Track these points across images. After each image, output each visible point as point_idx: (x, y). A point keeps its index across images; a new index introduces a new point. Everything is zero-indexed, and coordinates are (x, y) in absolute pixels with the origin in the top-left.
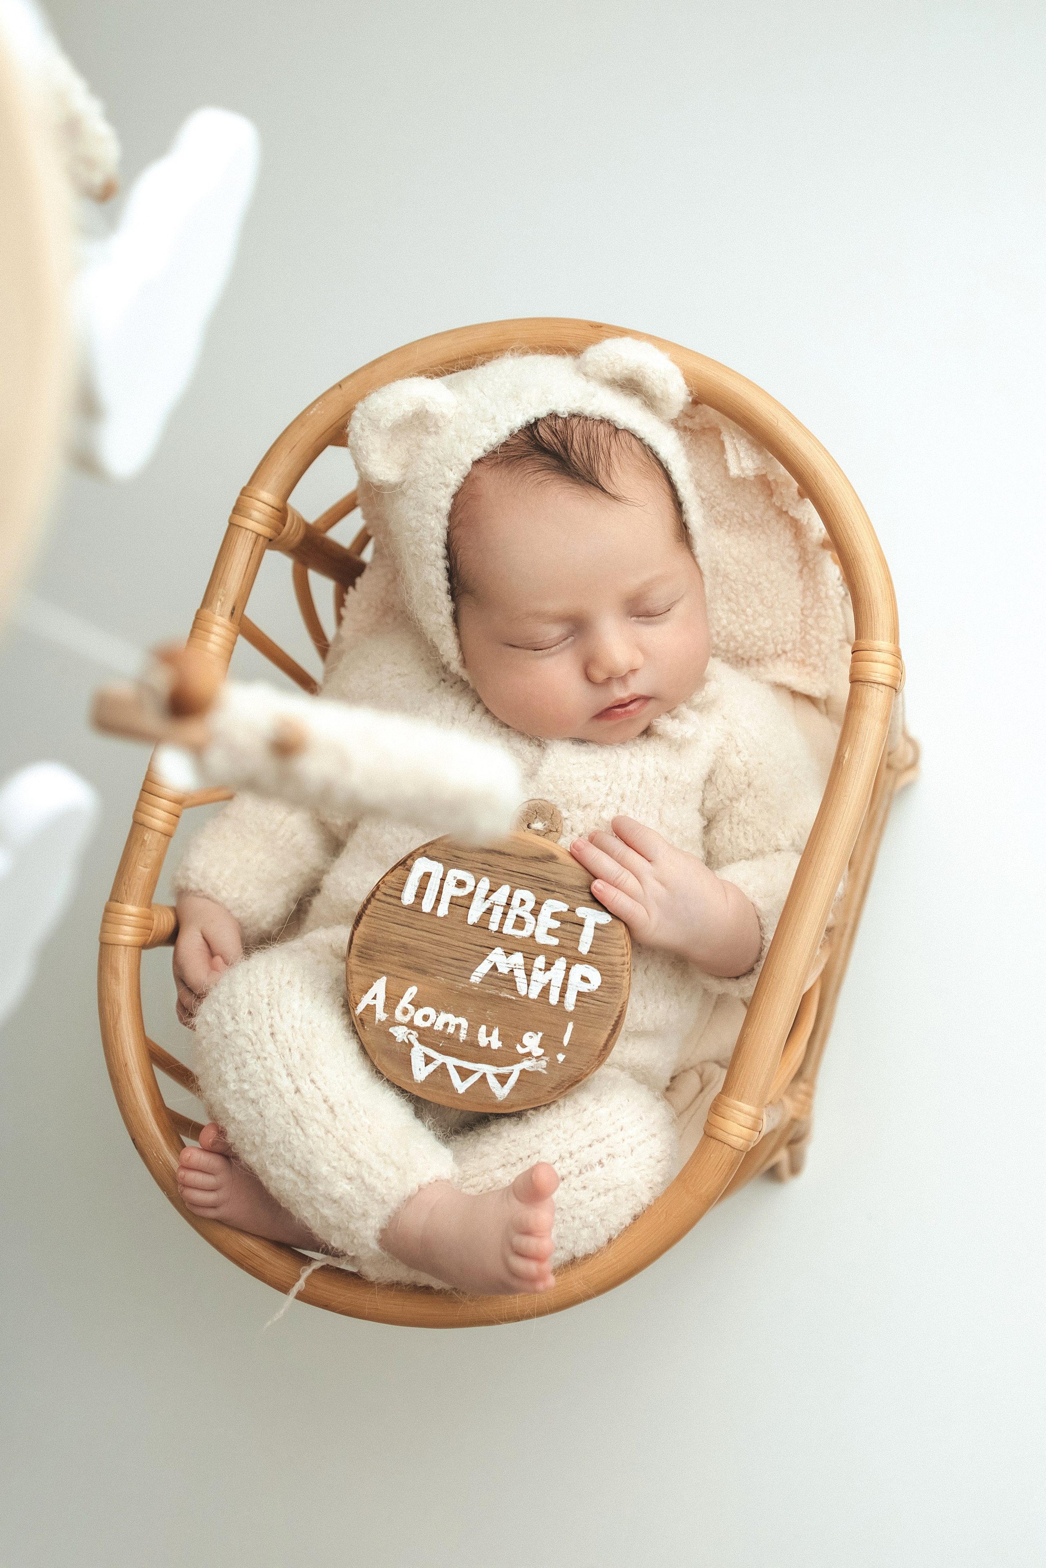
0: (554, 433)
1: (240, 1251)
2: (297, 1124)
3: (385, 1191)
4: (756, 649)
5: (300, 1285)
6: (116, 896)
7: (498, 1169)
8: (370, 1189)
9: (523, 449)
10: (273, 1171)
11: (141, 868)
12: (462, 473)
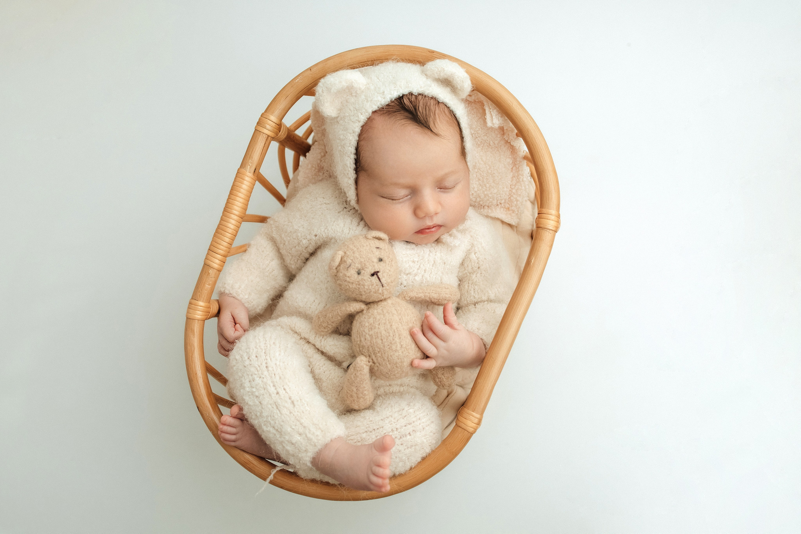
0: (411, 102)
1: (244, 460)
2: (277, 408)
3: (316, 441)
4: (488, 202)
5: (271, 477)
6: (195, 297)
7: (364, 433)
8: (309, 439)
9: (396, 108)
10: (265, 428)
11: (207, 285)
12: (367, 117)
